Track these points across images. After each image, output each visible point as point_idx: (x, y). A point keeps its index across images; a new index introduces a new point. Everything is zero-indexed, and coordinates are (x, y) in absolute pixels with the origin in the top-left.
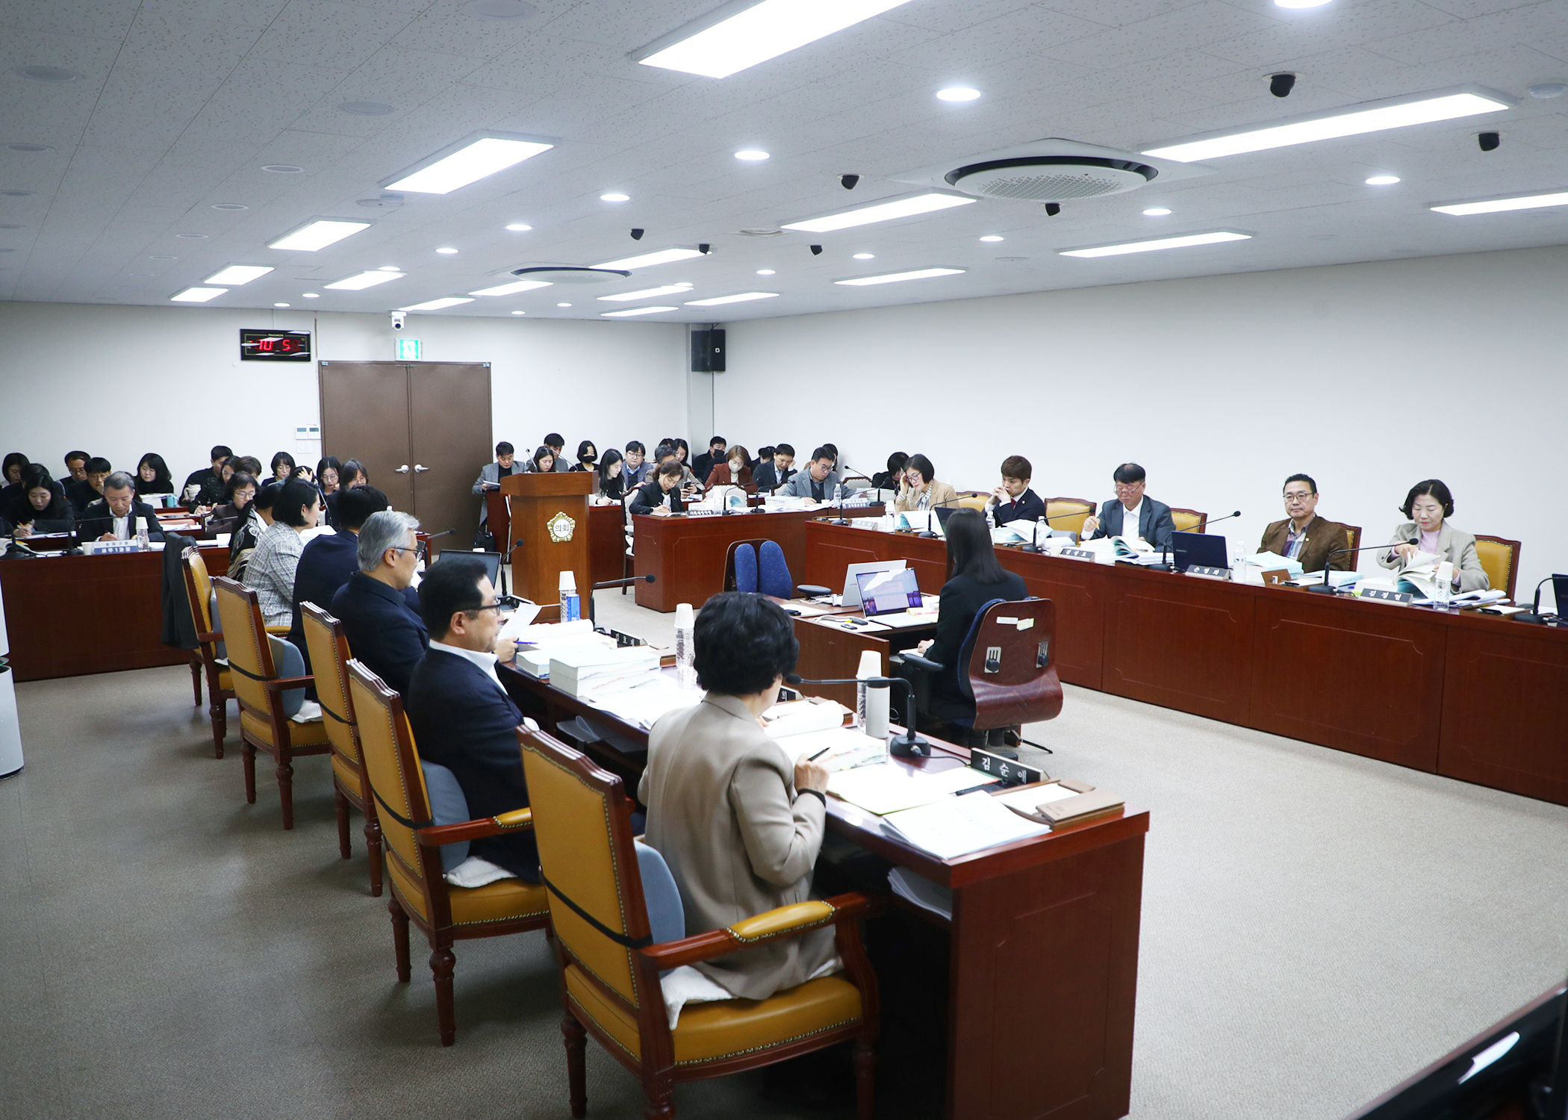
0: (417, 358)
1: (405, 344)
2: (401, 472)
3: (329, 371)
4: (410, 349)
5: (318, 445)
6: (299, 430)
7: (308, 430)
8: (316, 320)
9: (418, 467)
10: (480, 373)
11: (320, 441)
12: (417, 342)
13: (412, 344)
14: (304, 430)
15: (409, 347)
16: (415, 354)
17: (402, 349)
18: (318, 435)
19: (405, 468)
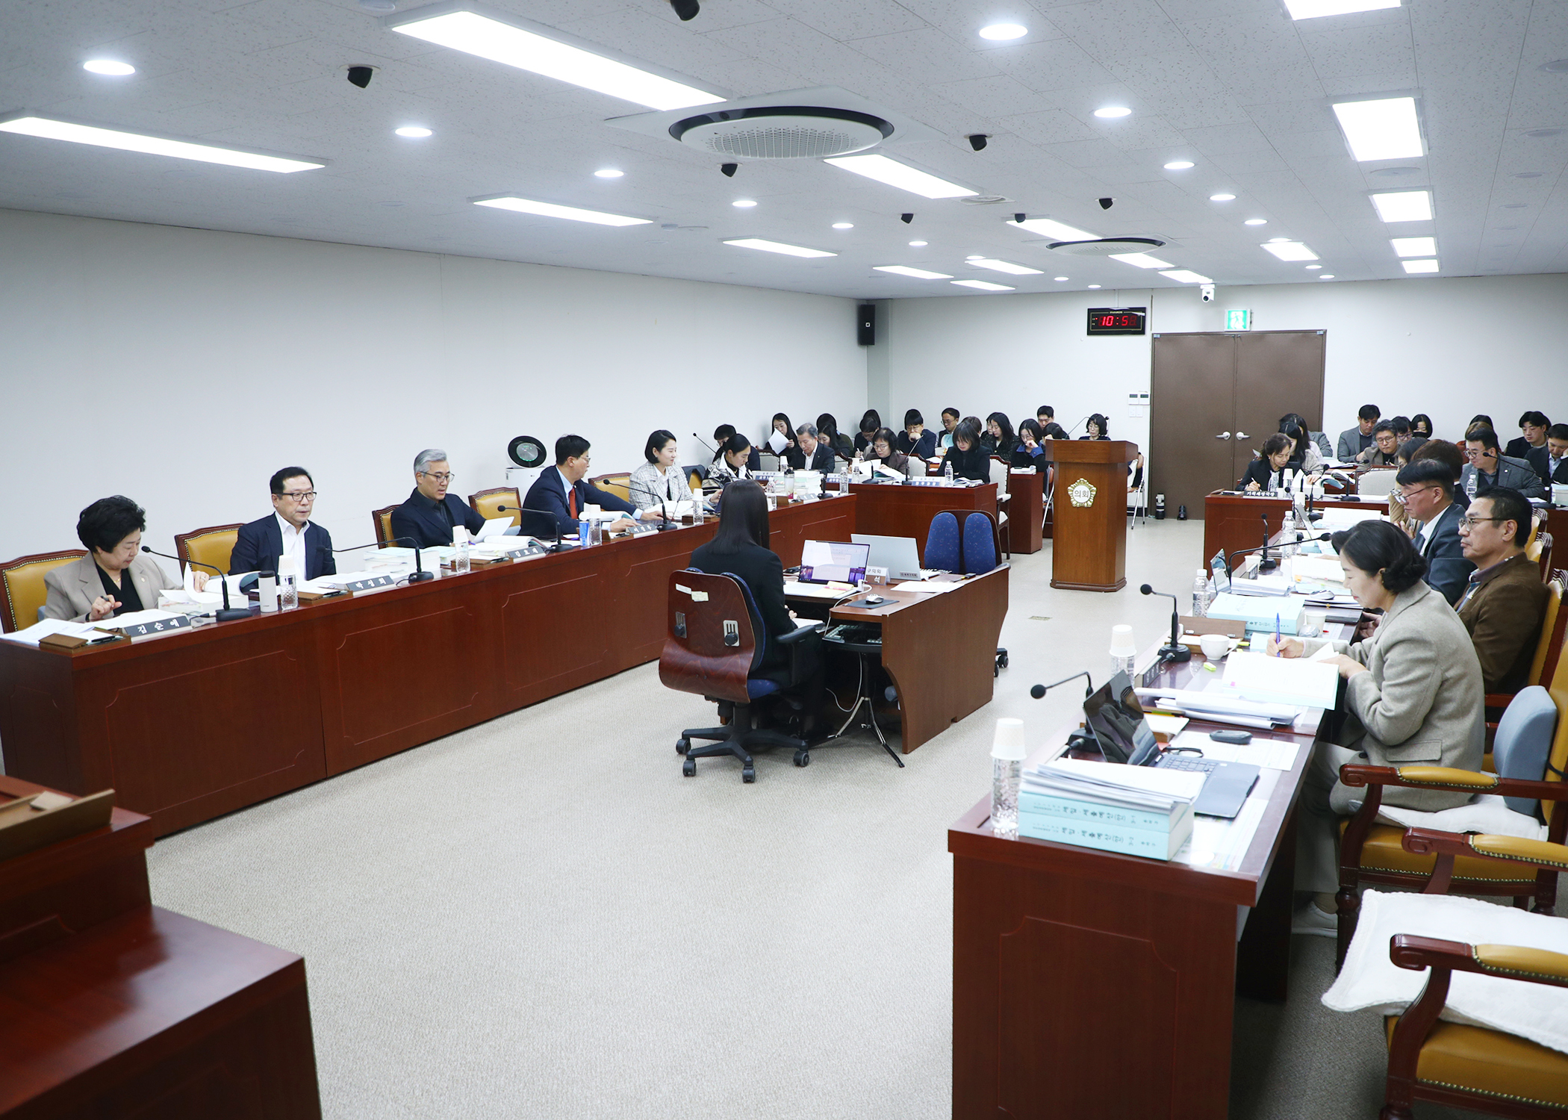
0: (1245, 328)
1: (1233, 315)
2: (1223, 438)
3: (1162, 341)
4: (1237, 319)
5: (1148, 409)
6: (1132, 396)
7: (1139, 396)
8: (1152, 297)
9: (1240, 435)
10: (1314, 342)
11: (1149, 406)
12: (1245, 312)
13: (1240, 314)
14: (1135, 396)
15: (1236, 317)
16: (1243, 324)
17: (1230, 319)
18: (1147, 401)
19: (1226, 434)
